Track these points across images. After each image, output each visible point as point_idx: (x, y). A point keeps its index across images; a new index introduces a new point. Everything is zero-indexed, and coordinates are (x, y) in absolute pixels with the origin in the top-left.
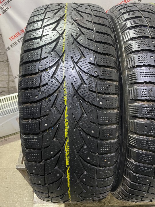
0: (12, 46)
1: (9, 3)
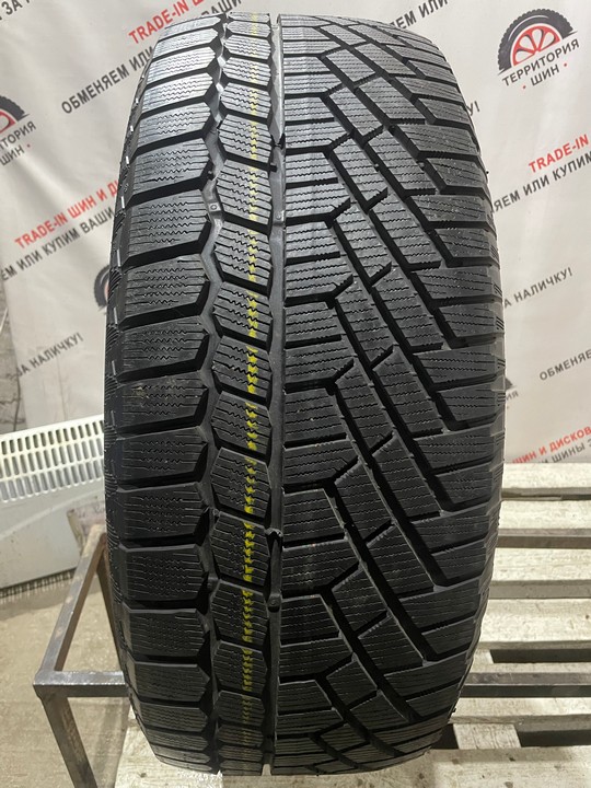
0: (22, 265)
1: (24, 133)
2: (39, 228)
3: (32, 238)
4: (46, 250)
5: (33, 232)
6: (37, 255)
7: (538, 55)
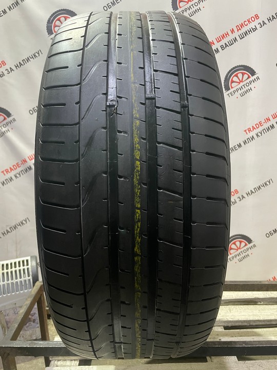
0: (3, 184)
1: (10, 123)
2: (13, 166)
4: (16, 176)
5: (10, 168)
6: (11, 179)
7: (242, 84)
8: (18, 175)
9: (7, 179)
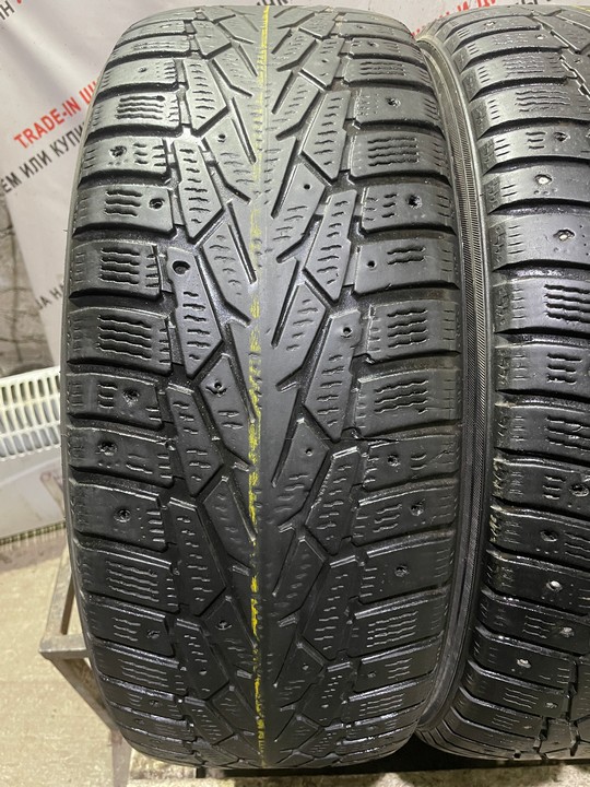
2: (43, 119)
3: (35, 134)
4: (56, 150)
5: (36, 125)
6: (44, 157)
8: (60, 146)
9: (34, 159)
